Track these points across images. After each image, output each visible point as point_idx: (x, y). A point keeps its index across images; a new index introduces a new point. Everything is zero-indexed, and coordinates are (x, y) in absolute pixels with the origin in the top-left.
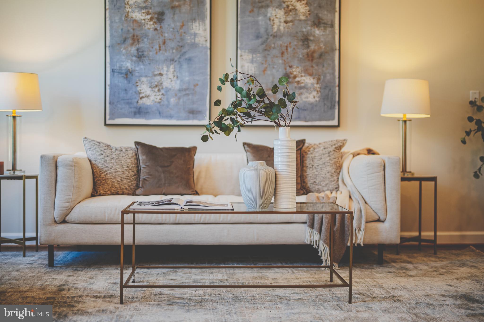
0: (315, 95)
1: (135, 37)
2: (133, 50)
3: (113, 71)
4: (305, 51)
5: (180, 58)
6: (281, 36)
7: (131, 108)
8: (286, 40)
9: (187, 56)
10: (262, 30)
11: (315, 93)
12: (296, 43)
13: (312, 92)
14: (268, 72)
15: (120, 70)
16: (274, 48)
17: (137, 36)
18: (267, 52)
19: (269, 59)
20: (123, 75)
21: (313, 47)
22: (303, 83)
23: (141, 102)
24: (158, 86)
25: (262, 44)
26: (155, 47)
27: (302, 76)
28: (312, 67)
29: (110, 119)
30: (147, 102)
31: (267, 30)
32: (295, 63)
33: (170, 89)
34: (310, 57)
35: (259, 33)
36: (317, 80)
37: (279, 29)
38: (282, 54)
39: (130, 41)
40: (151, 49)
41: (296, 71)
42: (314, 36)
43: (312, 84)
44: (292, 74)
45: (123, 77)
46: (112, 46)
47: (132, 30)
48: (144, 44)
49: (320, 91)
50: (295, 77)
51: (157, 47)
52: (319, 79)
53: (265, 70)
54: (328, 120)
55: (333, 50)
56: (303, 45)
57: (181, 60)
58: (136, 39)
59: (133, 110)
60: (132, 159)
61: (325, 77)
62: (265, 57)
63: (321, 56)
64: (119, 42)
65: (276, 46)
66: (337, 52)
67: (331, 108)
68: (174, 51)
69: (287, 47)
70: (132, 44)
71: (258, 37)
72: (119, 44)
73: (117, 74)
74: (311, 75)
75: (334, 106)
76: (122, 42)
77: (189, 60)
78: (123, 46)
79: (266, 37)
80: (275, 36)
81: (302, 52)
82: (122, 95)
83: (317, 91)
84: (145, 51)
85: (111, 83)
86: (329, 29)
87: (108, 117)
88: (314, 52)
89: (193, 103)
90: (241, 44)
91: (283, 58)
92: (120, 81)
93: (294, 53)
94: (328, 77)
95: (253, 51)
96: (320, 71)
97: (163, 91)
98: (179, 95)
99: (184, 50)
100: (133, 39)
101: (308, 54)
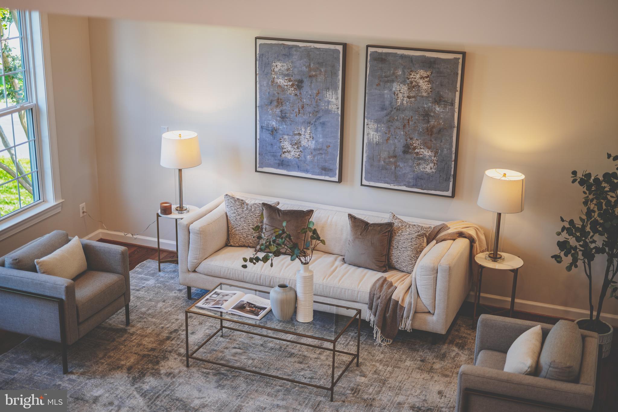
0: (432, 167)
1: (279, 100)
2: (278, 111)
3: (262, 127)
4: (425, 126)
5: (315, 121)
6: (404, 110)
7: (276, 160)
8: (408, 114)
9: (322, 120)
10: (387, 103)
11: (432, 165)
12: (417, 117)
13: (429, 164)
14: (391, 142)
15: (267, 127)
16: (397, 120)
17: (281, 100)
18: (390, 124)
19: (392, 129)
20: (269, 132)
21: (432, 122)
22: (421, 154)
23: (283, 156)
24: (297, 144)
25: (387, 115)
26: (295, 110)
27: (421, 148)
28: (431, 141)
29: (259, 167)
30: (289, 156)
31: (391, 103)
32: (415, 136)
33: (307, 148)
34: (430, 131)
35: (384, 105)
36: (435, 154)
37: (402, 103)
38: (404, 126)
39: (275, 103)
40: (292, 111)
41: (416, 143)
42: (434, 112)
43: (430, 156)
44: (412, 145)
45: (269, 133)
46: (261, 106)
47: (277, 94)
48: (287, 107)
49: (437, 164)
50: (415, 148)
51: (297, 110)
52: (436, 153)
53: (388, 140)
54: (443, 191)
55: (452, 127)
56: (424, 120)
57: (316, 123)
58: (280, 102)
59: (277, 162)
60: (258, 218)
61: (442, 151)
62: (389, 128)
63: (440, 131)
64: (267, 104)
65: (399, 119)
66: (455, 130)
67: (446, 180)
68: (311, 115)
69: (408, 120)
70: (277, 106)
71: (383, 109)
72: (266, 105)
73: (265, 130)
74: (429, 148)
75: (449, 178)
76: (269, 103)
77: (323, 124)
78: (270, 107)
79: (391, 109)
80: (398, 109)
81: (422, 126)
82: (269, 148)
83: (434, 163)
84: (287, 113)
85: (260, 137)
86: (449, 107)
87: (258, 165)
88: (433, 127)
89: (326, 161)
90: (368, 114)
91: (405, 130)
92: (268, 137)
93: (415, 127)
94: (445, 151)
95: (378, 121)
96: (438, 145)
97: (301, 149)
98: (314, 153)
99: (319, 115)
100: (278, 102)
101: (427, 129)
